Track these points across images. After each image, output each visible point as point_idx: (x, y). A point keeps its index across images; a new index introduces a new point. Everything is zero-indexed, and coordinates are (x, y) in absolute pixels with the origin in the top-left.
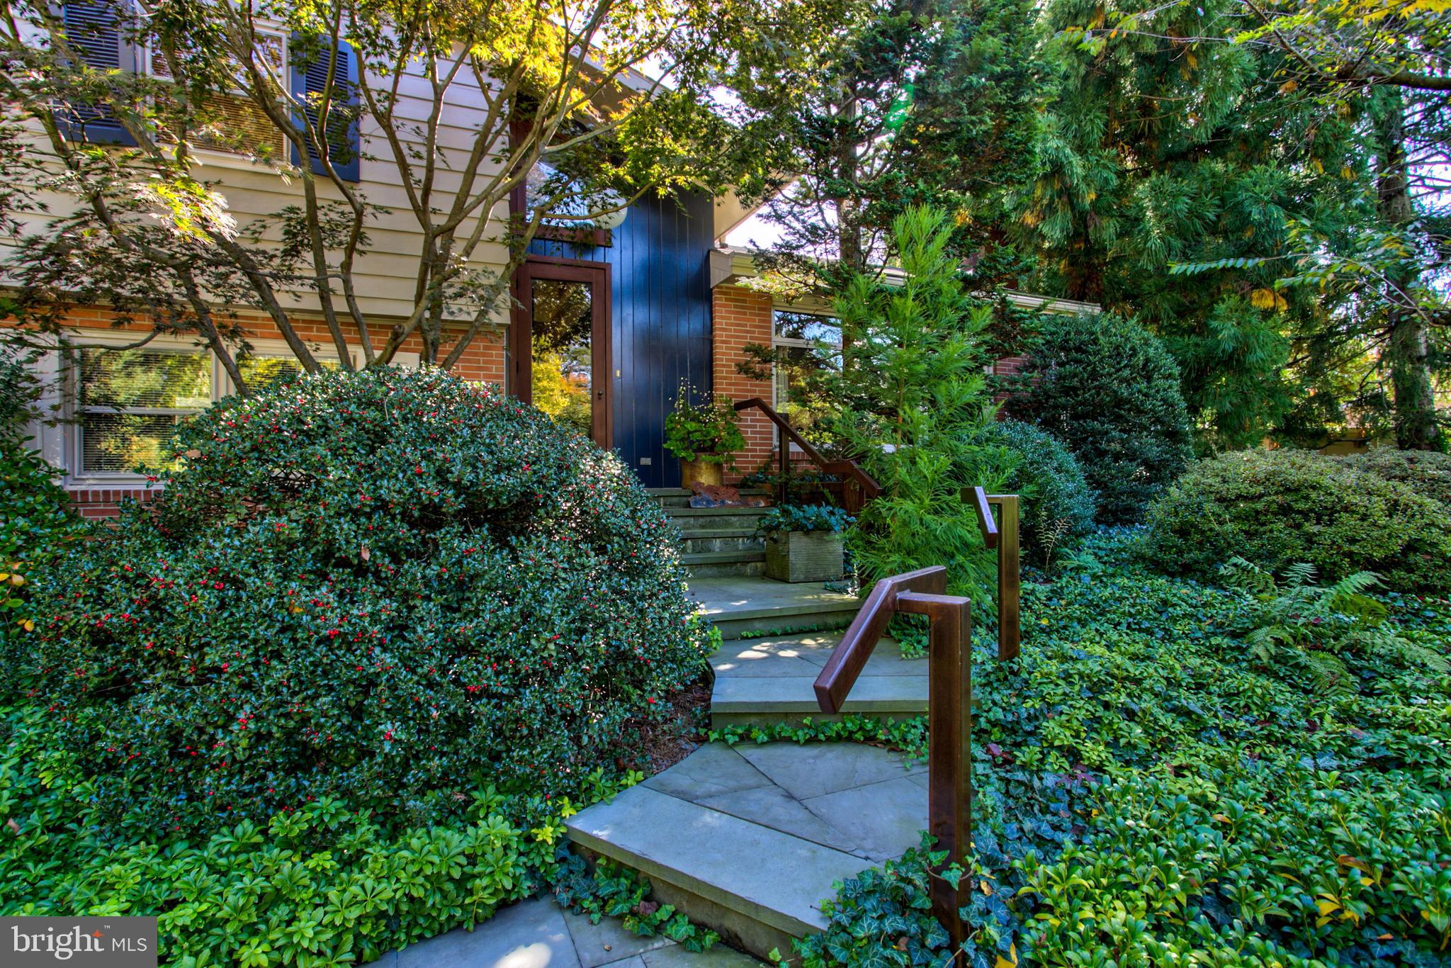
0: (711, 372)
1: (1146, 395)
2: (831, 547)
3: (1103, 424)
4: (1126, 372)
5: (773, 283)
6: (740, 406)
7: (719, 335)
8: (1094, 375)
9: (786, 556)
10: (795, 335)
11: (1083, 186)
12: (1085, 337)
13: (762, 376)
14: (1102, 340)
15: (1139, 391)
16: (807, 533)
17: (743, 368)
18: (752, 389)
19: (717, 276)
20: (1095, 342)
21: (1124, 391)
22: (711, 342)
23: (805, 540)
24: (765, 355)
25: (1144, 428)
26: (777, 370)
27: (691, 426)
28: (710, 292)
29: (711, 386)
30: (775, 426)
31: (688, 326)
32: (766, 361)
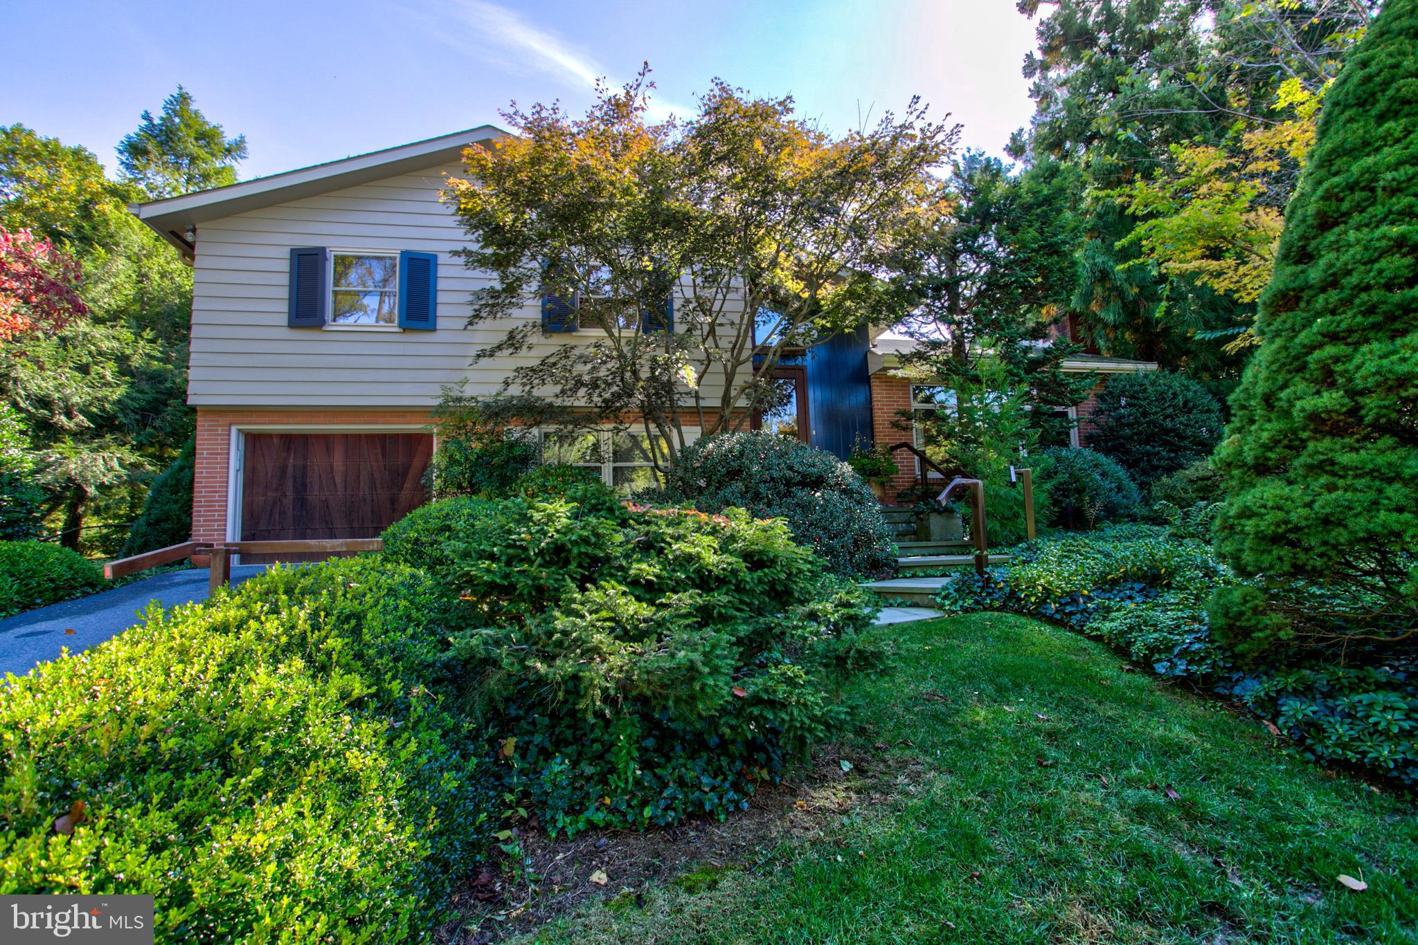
0: (872, 428)
1: (1187, 425)
2: (954, 521)
3: (1154, 447)
4: (1170, 411)
5: (912, 372)
6: (893, 448)
7: (876, 405)
8: (1145, 414)
9: (928, 527)
10: (928, 400)
11: (1126, 286)
12: (1137, 388)
13: (908, 429)
14: (1150, 389)
15: (1181, 423)
16: (940, 513)
17: (895, 425)
18: (900, 437)
19: (873, 368)
20: (1145, 391)
21: (1168, 423)
22: (871, 409)
23: (939, 517)
24: (908, 416)
25: (1185, 448)
26: (917, 425)
27: (865, 461)
28: (868, 379)
29: (872, 437)
30: (916, 458)
31: (855, 399)
32: (909, 419)
